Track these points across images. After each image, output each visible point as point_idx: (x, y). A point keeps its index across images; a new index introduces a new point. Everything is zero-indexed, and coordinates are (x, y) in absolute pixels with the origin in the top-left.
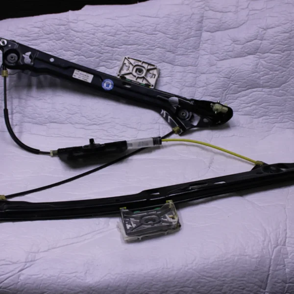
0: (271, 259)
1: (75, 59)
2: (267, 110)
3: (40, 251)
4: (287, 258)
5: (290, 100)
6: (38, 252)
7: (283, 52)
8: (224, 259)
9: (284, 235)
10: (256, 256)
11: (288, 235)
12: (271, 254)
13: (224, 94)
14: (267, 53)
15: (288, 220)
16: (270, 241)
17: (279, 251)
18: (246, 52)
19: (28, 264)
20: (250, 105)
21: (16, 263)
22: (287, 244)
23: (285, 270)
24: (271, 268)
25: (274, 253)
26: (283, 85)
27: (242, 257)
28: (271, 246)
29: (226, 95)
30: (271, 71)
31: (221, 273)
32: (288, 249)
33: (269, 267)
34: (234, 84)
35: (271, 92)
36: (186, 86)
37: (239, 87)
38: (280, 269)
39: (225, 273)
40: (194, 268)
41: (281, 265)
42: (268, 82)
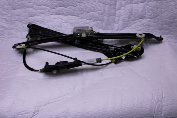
0: (155, 109)
1: (57, 2)
2: (148, 29)
3: (42, 105)
4: (163, 108)
5: (160, 24)
6: (40, 106)
7: (157, 1)
8: (132, 109)
9: (162, 97)
10: (148, 107)
11: (163, 96)
12: (155, 106)
13: (129, 21)
14: (150, 2)
15: (163, 88)
16: (155, 100)
17: (159, 105)
18: (140, 1)
19: (36, 113)
20: (141, 26)
21: (29, 113)
22: (163, 101)
23: (162, 114)
24: (155, 113)
25: (157, 106)
26: (157, 17)
27: (141, 108)
28: (155, 102)
29: (130, 21)
30: (151, 10)
31: (131, 116)
32: (164, 103)
33: (154, 113)
34: (134, 16)
35: (151, 20)
36: (111, 16)
37: (136, 18)
38: (159, 114)
39: (132, 116)
40: (117, 114)
41: (160, 112)
42: (150, 16)
